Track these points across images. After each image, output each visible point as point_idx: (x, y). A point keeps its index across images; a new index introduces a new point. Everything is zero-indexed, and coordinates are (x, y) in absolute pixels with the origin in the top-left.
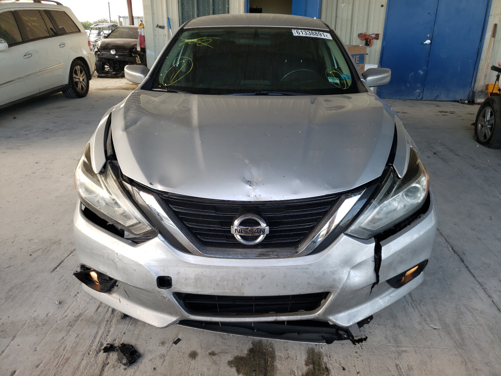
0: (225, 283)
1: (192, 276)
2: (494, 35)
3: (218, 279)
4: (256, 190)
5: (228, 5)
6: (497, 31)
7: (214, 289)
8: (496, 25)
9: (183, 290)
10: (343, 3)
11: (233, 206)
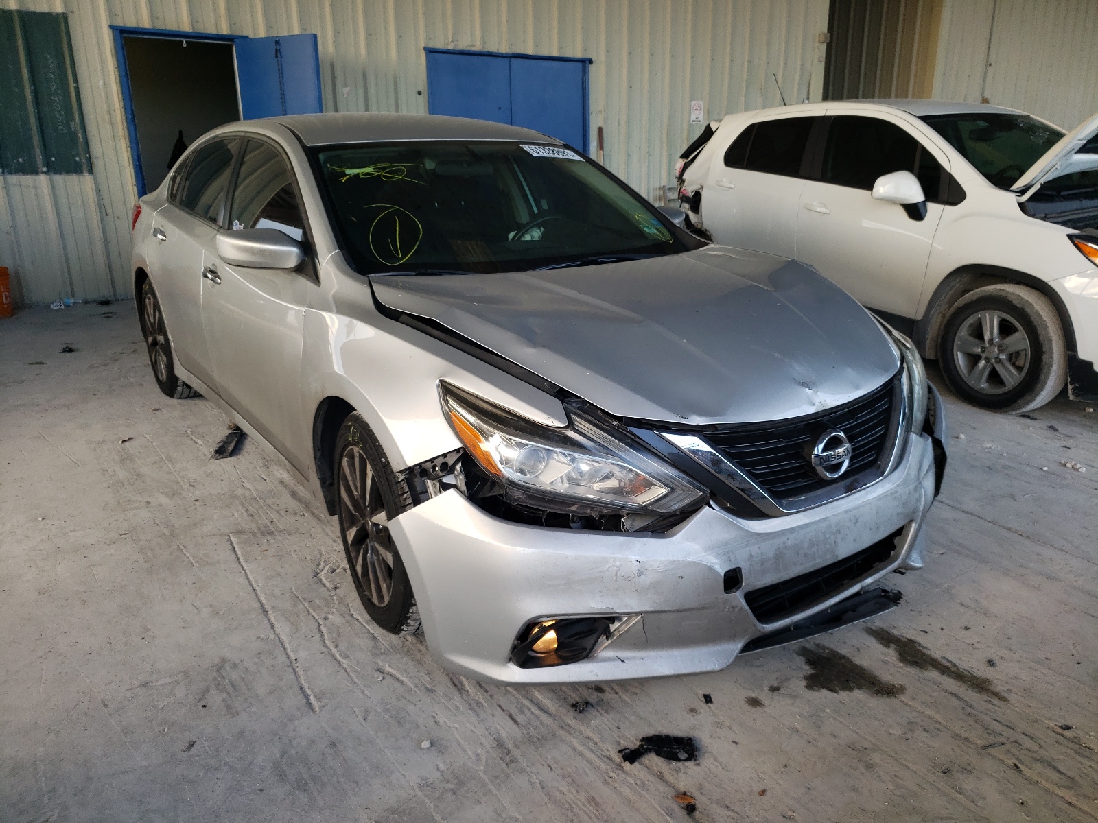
0: (815, 549)
1: (771, 554)
2: (601, 146)
3: (806, 545)
4: (819, 393)
5: (76, 81)
6: (605, 138)
7: (802, 564)
8: (600, 129)
9: (759, 583)
10: (346, 86)
11: (795, 427)
